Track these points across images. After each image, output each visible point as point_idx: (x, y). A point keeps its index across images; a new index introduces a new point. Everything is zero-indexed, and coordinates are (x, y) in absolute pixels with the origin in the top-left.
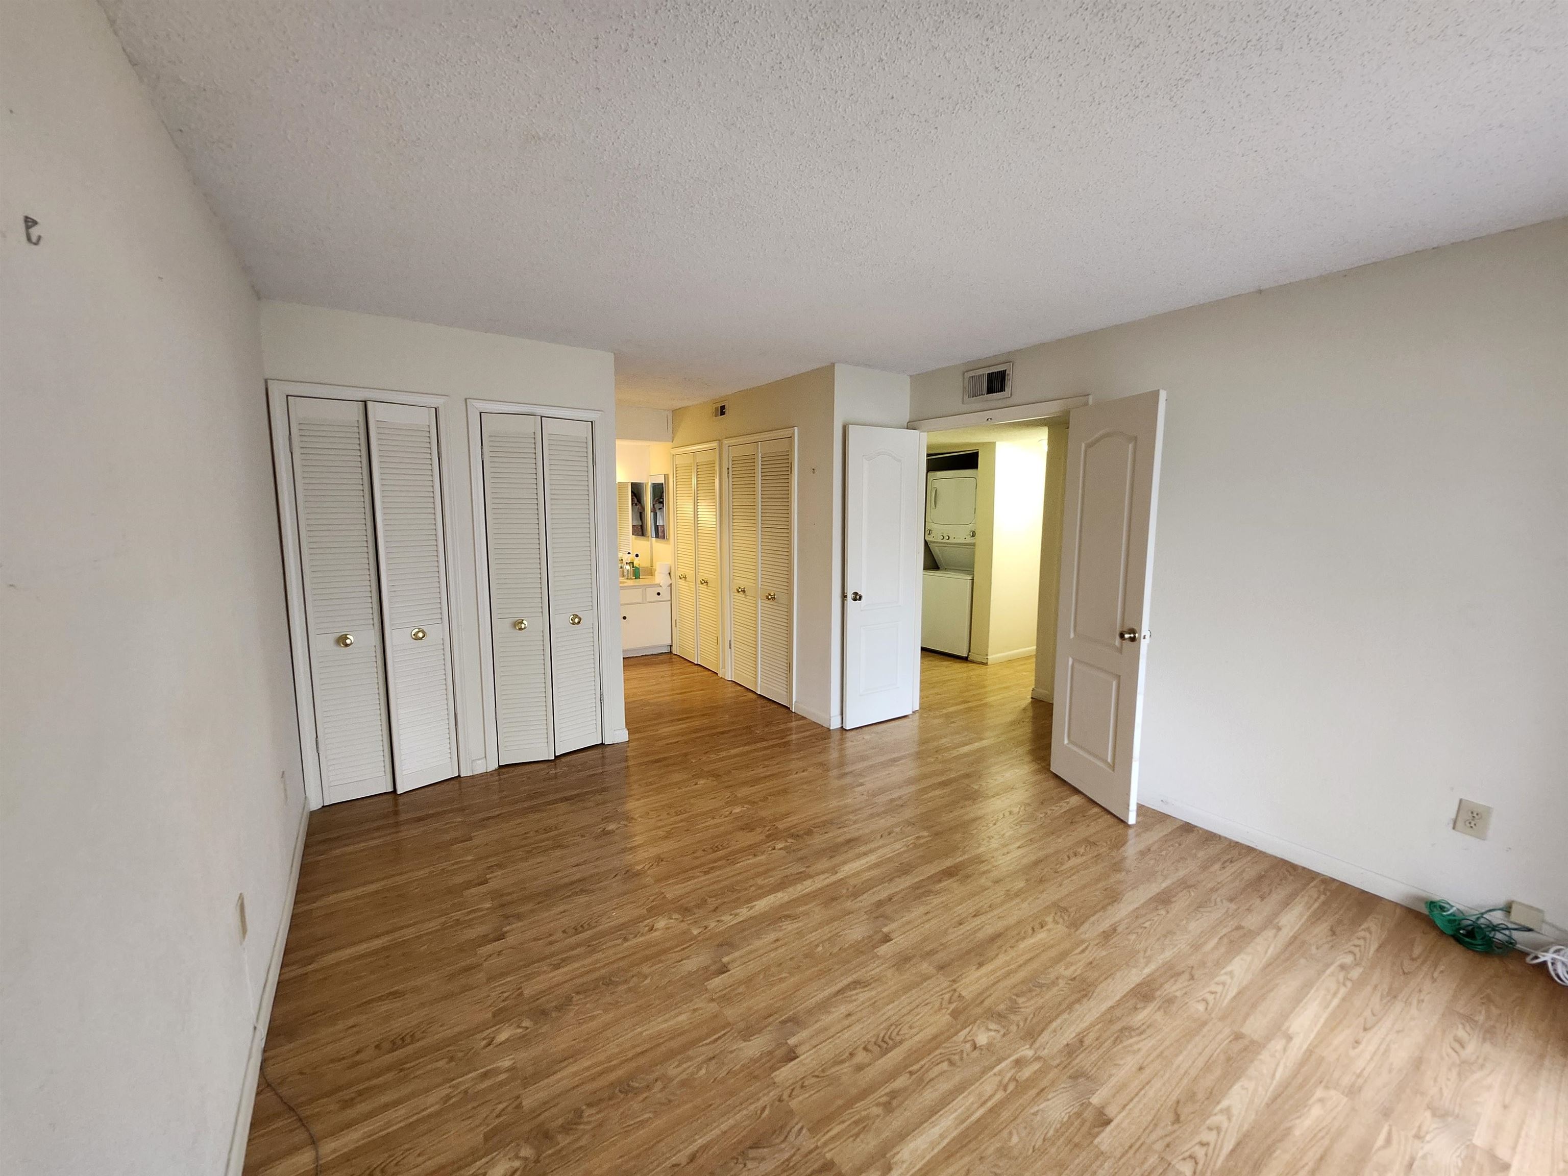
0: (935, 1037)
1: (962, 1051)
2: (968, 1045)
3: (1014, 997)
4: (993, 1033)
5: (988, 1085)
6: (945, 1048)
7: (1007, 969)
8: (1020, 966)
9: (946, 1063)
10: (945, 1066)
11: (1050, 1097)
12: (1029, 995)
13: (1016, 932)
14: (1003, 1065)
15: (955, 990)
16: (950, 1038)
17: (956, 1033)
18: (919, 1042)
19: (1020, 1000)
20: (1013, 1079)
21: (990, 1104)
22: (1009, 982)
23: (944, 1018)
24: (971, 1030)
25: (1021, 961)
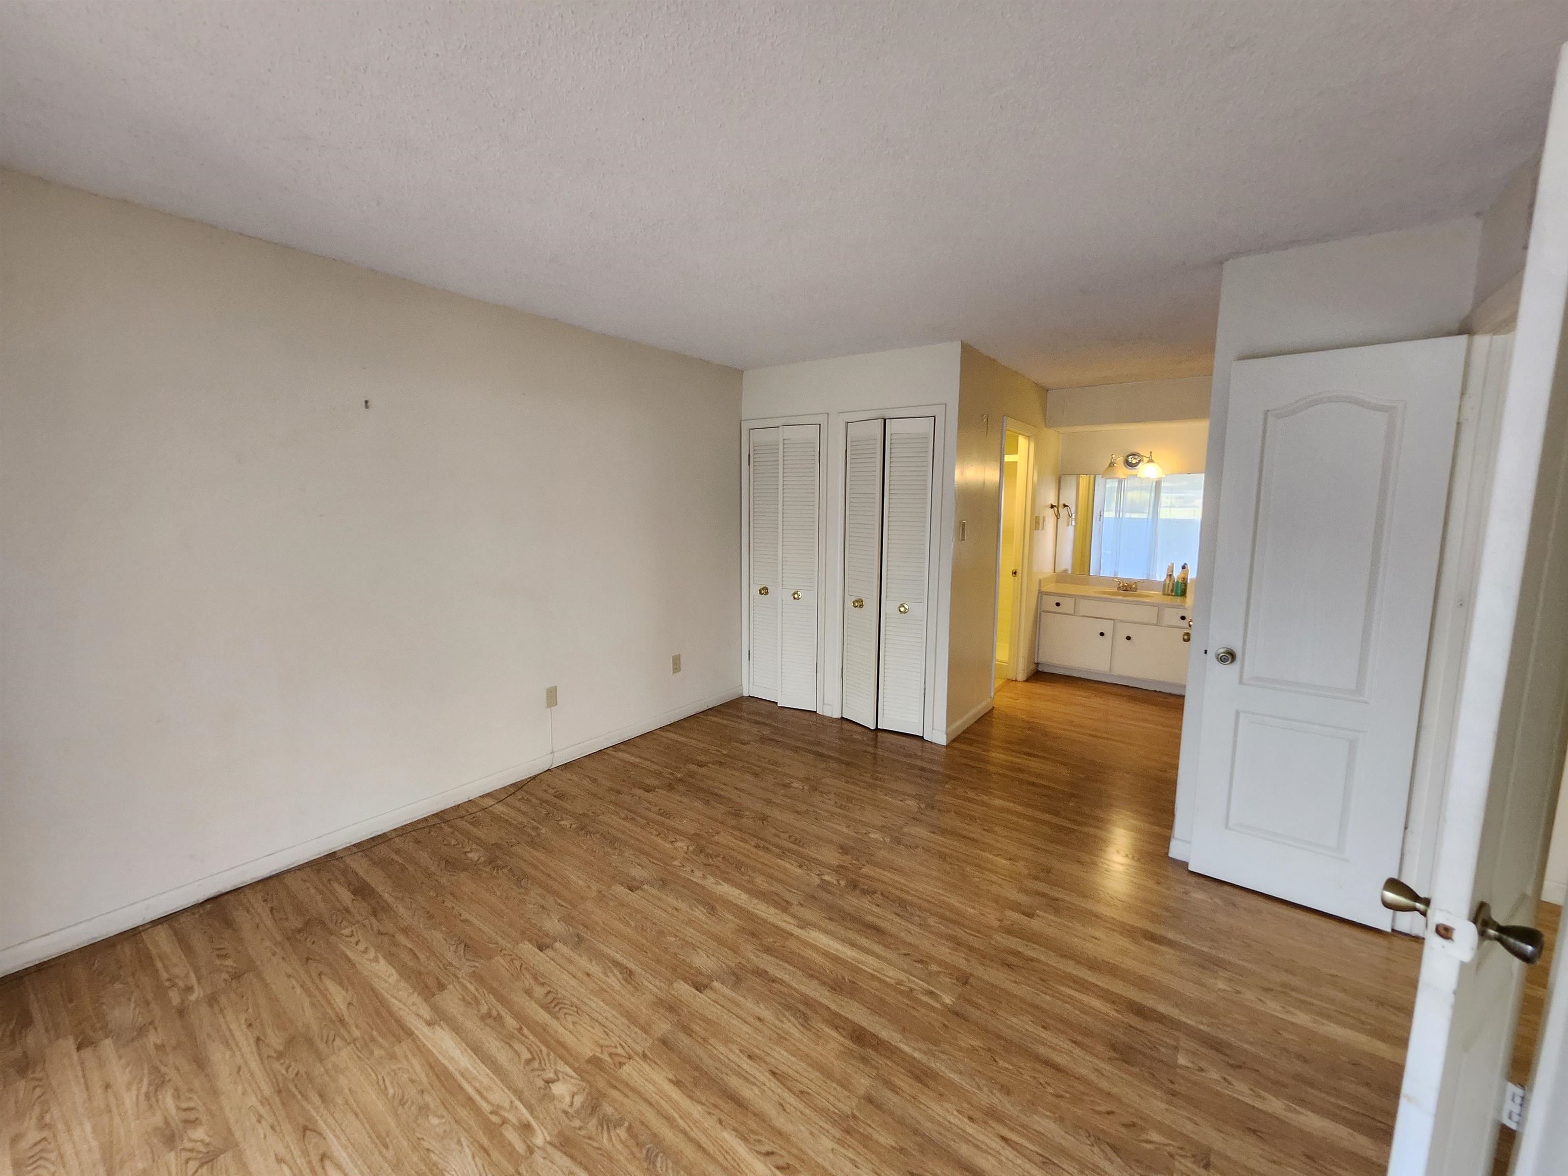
0: (562, 1045)
1: (544, 1070)
2: (551, 1075)
3: (626, 1124)
4: (568, 1100)
5: (500, 1095)
6: (548, 1055)
7: (676, 1115)
8: (685, 1133)
9: (529, 1056)
10: (526, 1055)
11: (477, 1159)
12: (631, 1143)
13: (754, 1126)
14: (524, 1111)
15: (630, 1058)
16: (562, 1058)
17: (567, 1063)
18: (556, 1032)
19: (622, 1132)
20: (505, 1121)
21: (477, 1098)
22: (650, 1116)
23: (587, 1049)
24: (572, 1077)
25: (695, 1134)
